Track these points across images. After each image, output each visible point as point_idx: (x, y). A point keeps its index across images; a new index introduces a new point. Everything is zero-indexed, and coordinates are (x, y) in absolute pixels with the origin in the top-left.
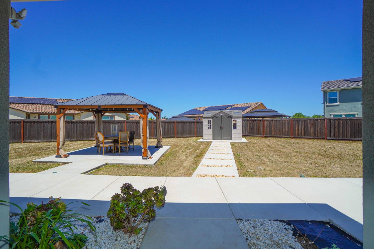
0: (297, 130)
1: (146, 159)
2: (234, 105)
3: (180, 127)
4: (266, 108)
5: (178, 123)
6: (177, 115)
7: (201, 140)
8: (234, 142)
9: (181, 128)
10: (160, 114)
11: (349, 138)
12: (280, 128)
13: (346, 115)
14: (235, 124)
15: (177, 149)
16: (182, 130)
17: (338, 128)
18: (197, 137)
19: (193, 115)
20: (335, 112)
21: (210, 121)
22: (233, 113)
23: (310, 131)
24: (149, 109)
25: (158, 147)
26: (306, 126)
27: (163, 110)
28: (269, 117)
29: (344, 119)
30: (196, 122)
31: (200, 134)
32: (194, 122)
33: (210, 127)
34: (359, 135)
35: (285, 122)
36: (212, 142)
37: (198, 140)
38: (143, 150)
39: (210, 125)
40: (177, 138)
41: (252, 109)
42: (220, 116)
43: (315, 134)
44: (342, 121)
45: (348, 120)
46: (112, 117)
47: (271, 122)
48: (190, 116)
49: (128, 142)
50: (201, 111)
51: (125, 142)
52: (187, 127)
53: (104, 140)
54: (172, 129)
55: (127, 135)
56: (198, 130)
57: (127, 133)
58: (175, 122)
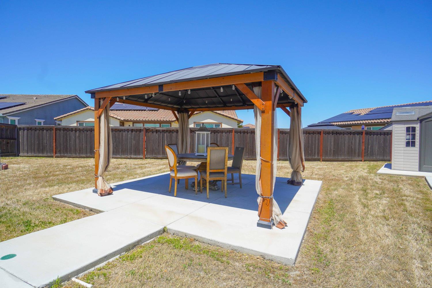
1: (269, 227)
5: (327, 133)
7: (385, 170)
9: (332, 143)
16: (334, 148)
18: (364, 161)
19: (347, 123)
24: (278, 87)
25: (295, 183)
30: (364, 133)
31: (372, 155)
32: (360, 133)
38: (259, 200)
39: (411, 137)
40: (323, 161)
46: (217, 124)
48: (340, 123)
49: (226, 171)
50: (361, 115)
51: (220, 171)
52: (346, 142)
53: (176, 165)
54: (315, 144)
55: (225, 155)
56: (368, 147)
57: (225, 150)
58: (321, 132)
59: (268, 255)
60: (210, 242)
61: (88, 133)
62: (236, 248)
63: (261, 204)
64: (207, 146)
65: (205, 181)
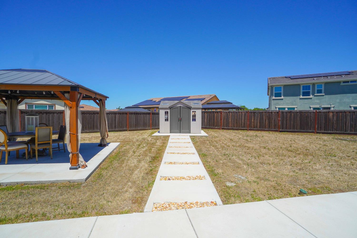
0: (253, 122)
1: (77, 169)
2: (189, 97)
3: (133, 119)
4: (219, 100)
5: (131, 114)
6: (131, 105)
7: (157, 134)
8: (194, 136)
10: (104, 102)
11: (299, 130)
12: (237, 120)
13: (288, 108)
14: (194, 116)
15: (128, 147)
16: (135, 122)
17: (290, 121)
18: (152, 130)
19: (148, 106)
20: (279, 105)
21: (168, 112)
22: (192, 104)
23: (265, 123)
24: (81, 94)
25: (102, 145)
26: (261, 119)
27: (108, 98)
28: (221, 109)
29: (295, 112)
30: (151, 114)
31: (155, 126)
32: (149, 114)
33: (168, 119)
34: (307, 127)
35: (242, 114)
36: (170, 136)
37: (154, 133)
38: (70, 155)
39: (167, 116)
40: (129, 131)
41: (207, 101)
42: (179, 106)
43: (269, 126)
44: (293, 114)
45: (299, 113)
46: (51, 106)
47: (229, 114)
48: (144, 106)
49: (51, 142)
50: (157, 101)
51: (46, 142)
52: (142, 119)
53: (7, 141)
54: (124, 121)
55: (50, 131)
56: (153, 121)
57: (50, 128)
58: (127, 113)
59: (72, 180)
60: (36, 183)
62: (54, 182)
63: (71, 157)
64: (36, 126)
65: (34, 151)
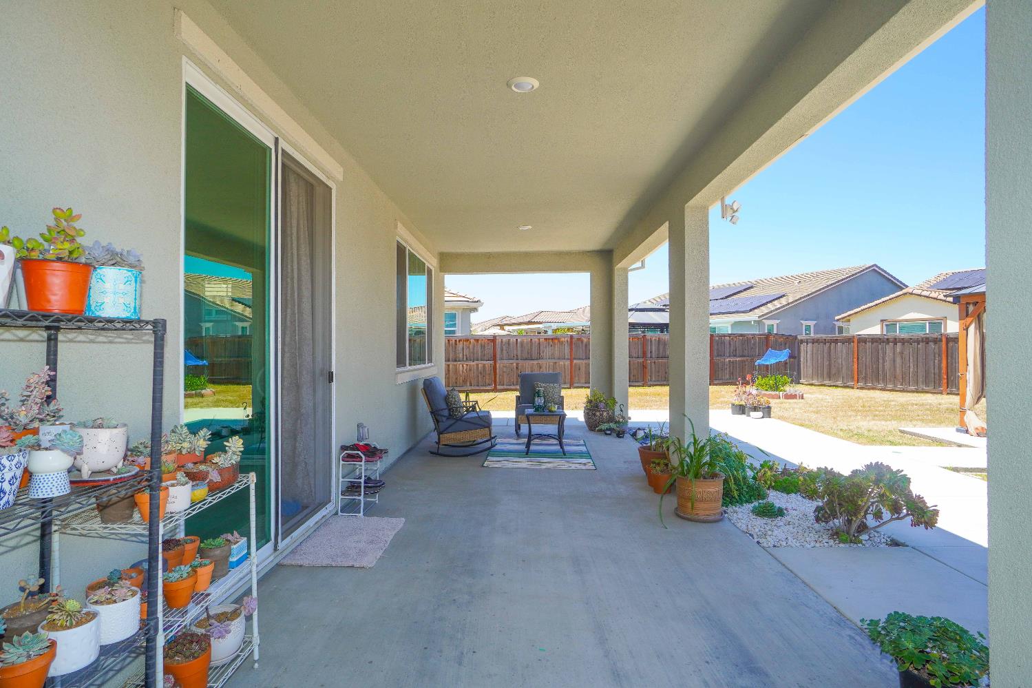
61: (919, 346)
